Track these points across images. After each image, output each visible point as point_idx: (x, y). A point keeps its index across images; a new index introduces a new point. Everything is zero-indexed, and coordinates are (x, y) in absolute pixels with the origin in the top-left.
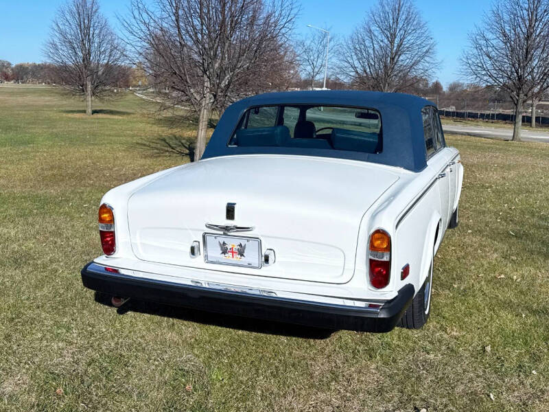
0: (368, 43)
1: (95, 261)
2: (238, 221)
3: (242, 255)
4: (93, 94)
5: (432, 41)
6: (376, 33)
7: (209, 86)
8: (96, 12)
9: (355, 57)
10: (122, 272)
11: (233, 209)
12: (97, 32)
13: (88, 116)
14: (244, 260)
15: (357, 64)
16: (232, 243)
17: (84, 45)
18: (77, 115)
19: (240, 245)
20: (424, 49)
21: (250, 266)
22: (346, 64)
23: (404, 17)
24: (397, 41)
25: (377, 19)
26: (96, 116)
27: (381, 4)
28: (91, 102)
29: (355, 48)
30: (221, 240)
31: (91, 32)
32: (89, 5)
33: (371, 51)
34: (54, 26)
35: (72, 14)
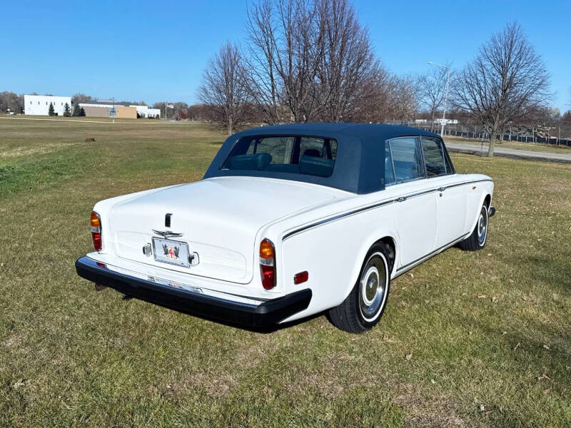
0: (480, 77)
1: (88, 255)
2: (173, 229)
3: (177, 256)
4: (233, 128)
5: (544, 74)
6: (489, 68)
7: (294, 120)
8: (238, 61)
9: (466, 90)
10: (109, 267)
11: (169, 218)
14: (178, 260)
15: (468, 96)
16: (171, 247)
17: (228, 89)
19: (175, 248)
20: (538, 82)
21: (182, 265)
22: (458, 97)
23: (516, 53)
24: (509, 75)
25: (489, 54)
27: (494, 40)
29: (467, 82)
30: (164, 243)
32: (233, 56)
33: (482, 85)
34: (205, 74)
35: (219, 63)
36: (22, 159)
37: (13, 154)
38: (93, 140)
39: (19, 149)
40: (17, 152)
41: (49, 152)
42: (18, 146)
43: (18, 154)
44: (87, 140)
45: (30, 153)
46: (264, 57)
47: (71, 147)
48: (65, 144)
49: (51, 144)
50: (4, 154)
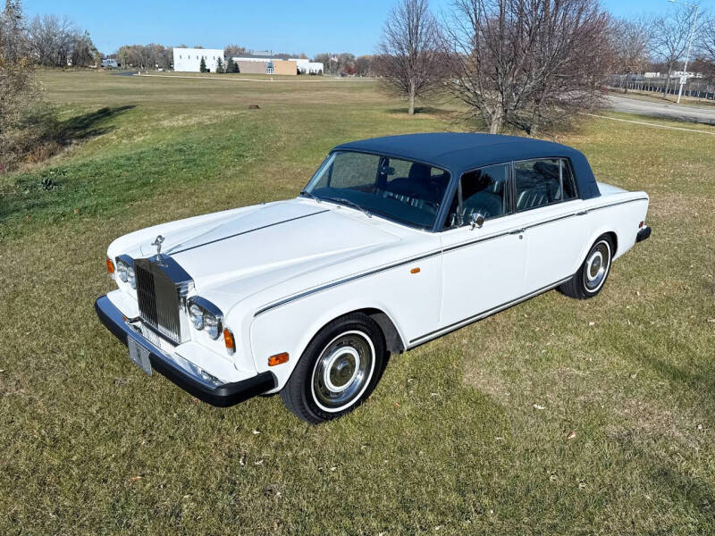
4: (416, 94)
8: (425, 10)
12: (425, 30)
13: (410, 116)
17: (412, 45)
18: (401, 116)
26: (421, 116)
28: (413, 103)
31: (419, 32)
32: (419, 4)
34: (386, 27)
35: (402, 14)
36: (186, 130)
37: (175, 123)
38: (257, 107)
39: (181, 117)
40: (179, 121)
41: (214, 121)
42: (178, 114)
43: (181, 123)
44: (251, 108)
45: (193, 122)
46: (470, 25)
48: (228, 113)
49: (213, 112)
50: (166, 123)
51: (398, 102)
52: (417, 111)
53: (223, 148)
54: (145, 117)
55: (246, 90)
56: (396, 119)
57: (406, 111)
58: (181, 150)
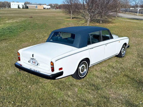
4: (72, 14)
7: (90, 15)
17: (71, 2)
18: (68, 19)
26: (73, 19)
28: (72, 16)
36: (12, 23)
38: (32, 17)
39: (11, 20)
40: (11, 21)
41: (20, 21)
44: (30, 17)
45: (14, 21)
47: (26, 20)
48: (24, 19)
49: (20, 19)
50: (7, 22)
51: (68, 16)
52: (73, 18)
53: (21, 28)
54: (2, 20)
55: (30, 13)
56: (68, 20)
57: (70, 18)
58: (9, 29)
